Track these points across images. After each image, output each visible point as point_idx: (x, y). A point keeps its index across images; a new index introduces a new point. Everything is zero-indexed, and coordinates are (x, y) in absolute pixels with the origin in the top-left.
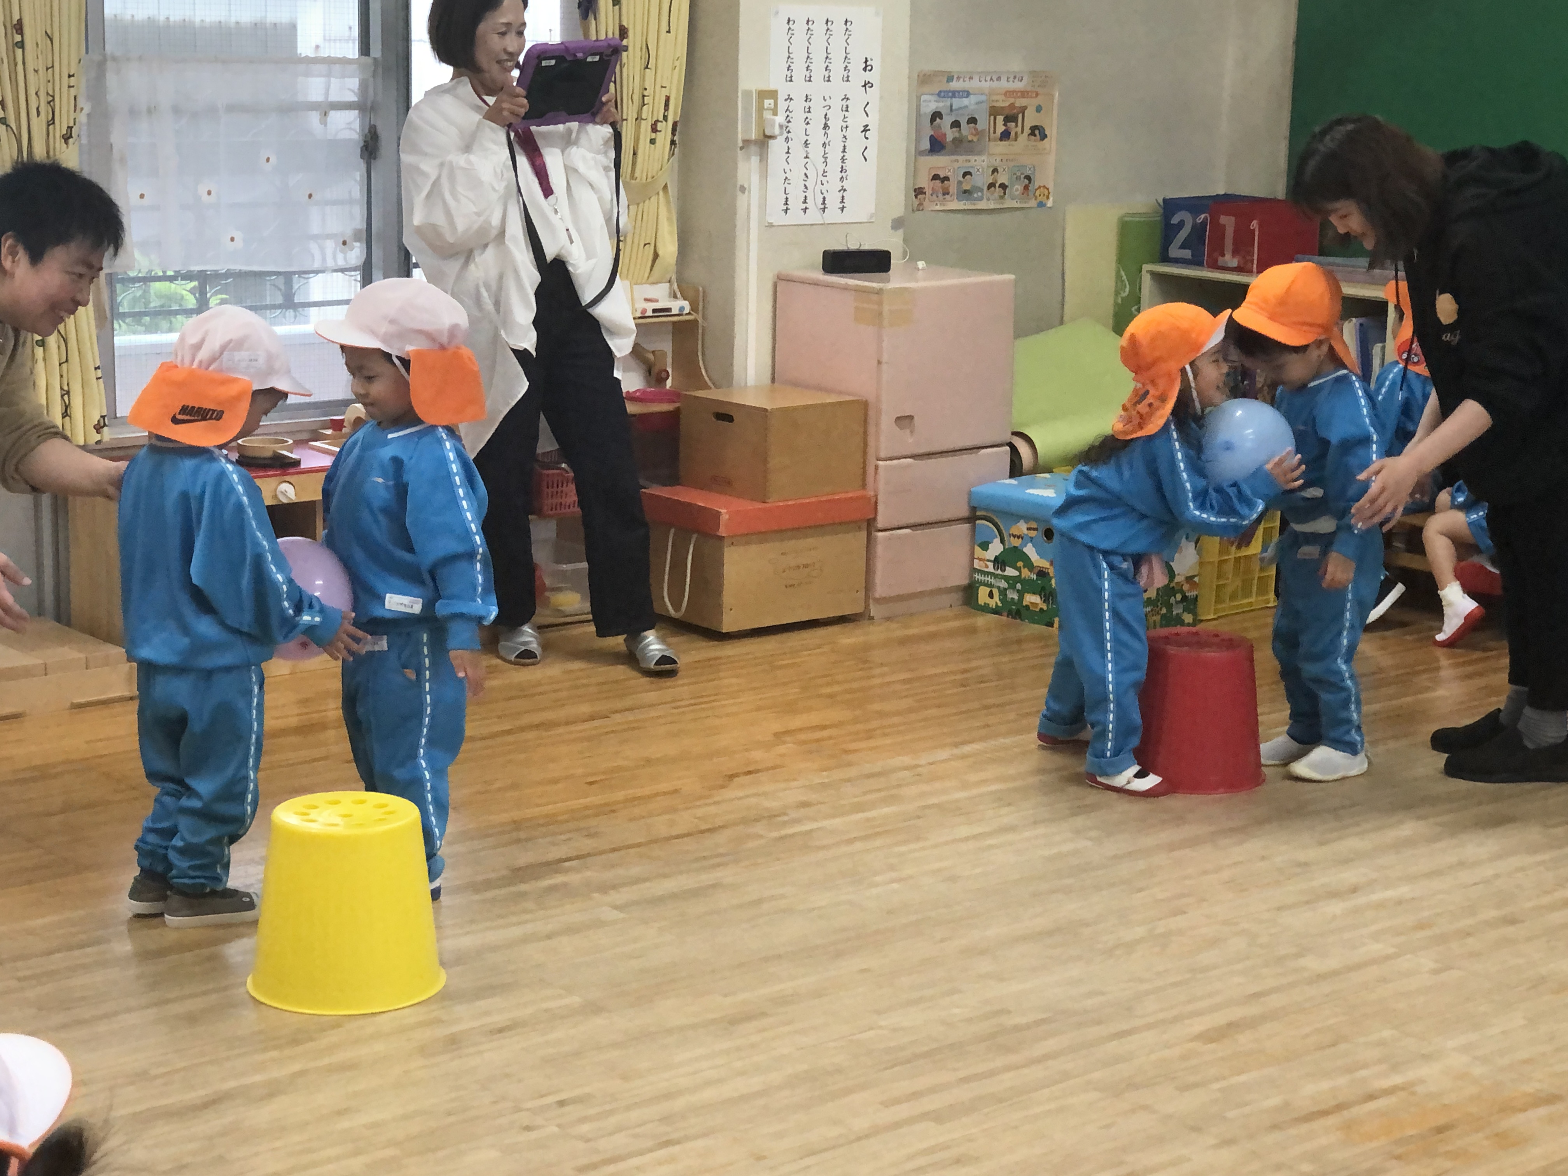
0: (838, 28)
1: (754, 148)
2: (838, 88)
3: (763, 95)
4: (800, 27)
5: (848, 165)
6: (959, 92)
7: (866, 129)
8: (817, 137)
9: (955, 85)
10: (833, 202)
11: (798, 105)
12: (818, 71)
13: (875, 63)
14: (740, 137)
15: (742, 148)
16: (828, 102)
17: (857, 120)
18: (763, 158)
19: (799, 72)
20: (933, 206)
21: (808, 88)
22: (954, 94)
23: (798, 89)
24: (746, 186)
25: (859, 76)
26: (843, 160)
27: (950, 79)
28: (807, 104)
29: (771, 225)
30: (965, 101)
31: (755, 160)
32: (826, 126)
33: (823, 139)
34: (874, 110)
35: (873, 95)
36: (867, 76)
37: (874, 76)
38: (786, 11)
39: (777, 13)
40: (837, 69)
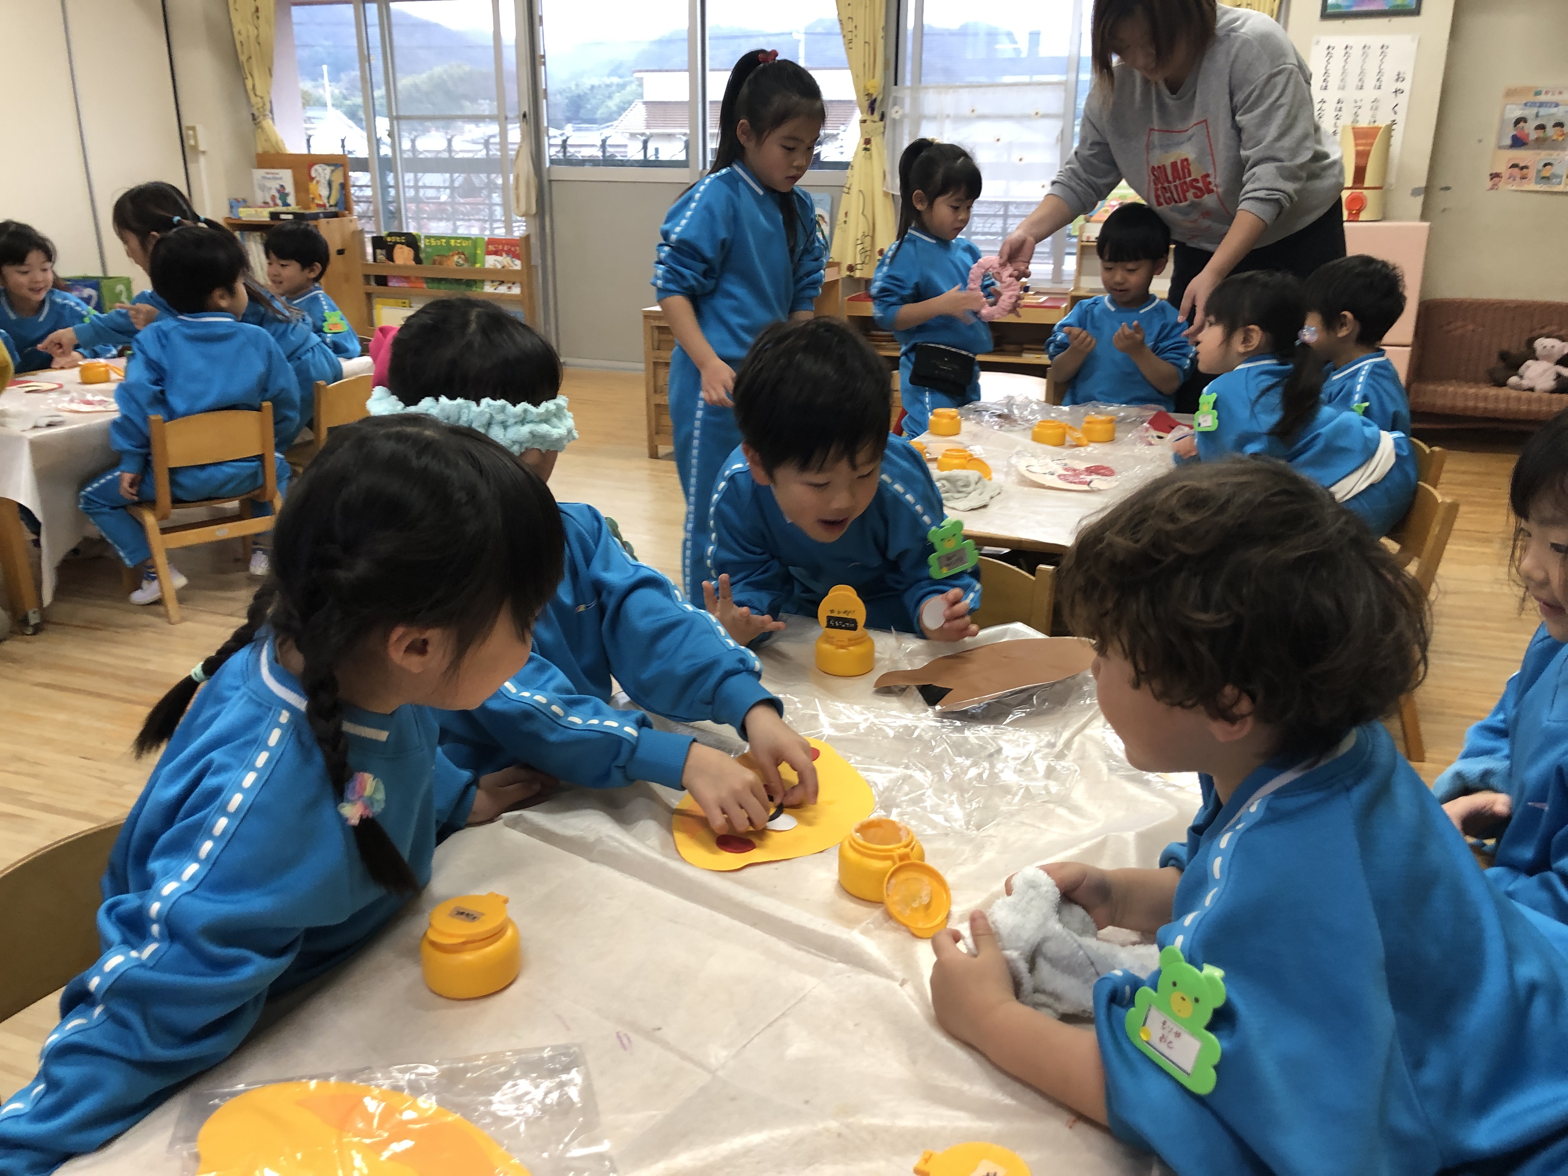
0: (1375, 51)
2: (1369, 94)
4: (1339, 53)
6: (1548, 103)
7: (1392, 123)
9: (1543, 98)
11: (1331, 106)
12: (1352, 81)
13: (1408, 76)
16: (1358, 104)
17: (1384, 117)
19: (1335, 80)
20: (1507, 187)
21: (1341, 94)
22: (1542, 105)
23: (1333, 95)
25: (1389, 84)
27: (1538, 93)
28: (1339, 105)
30: (1554, 110)
34: (1402, 110)
35: (1403, 99)
36: (1399, 85)
37: (1406, 86)
38: (1326, 41)
39: (1318, 43)
40: (1370, 81)
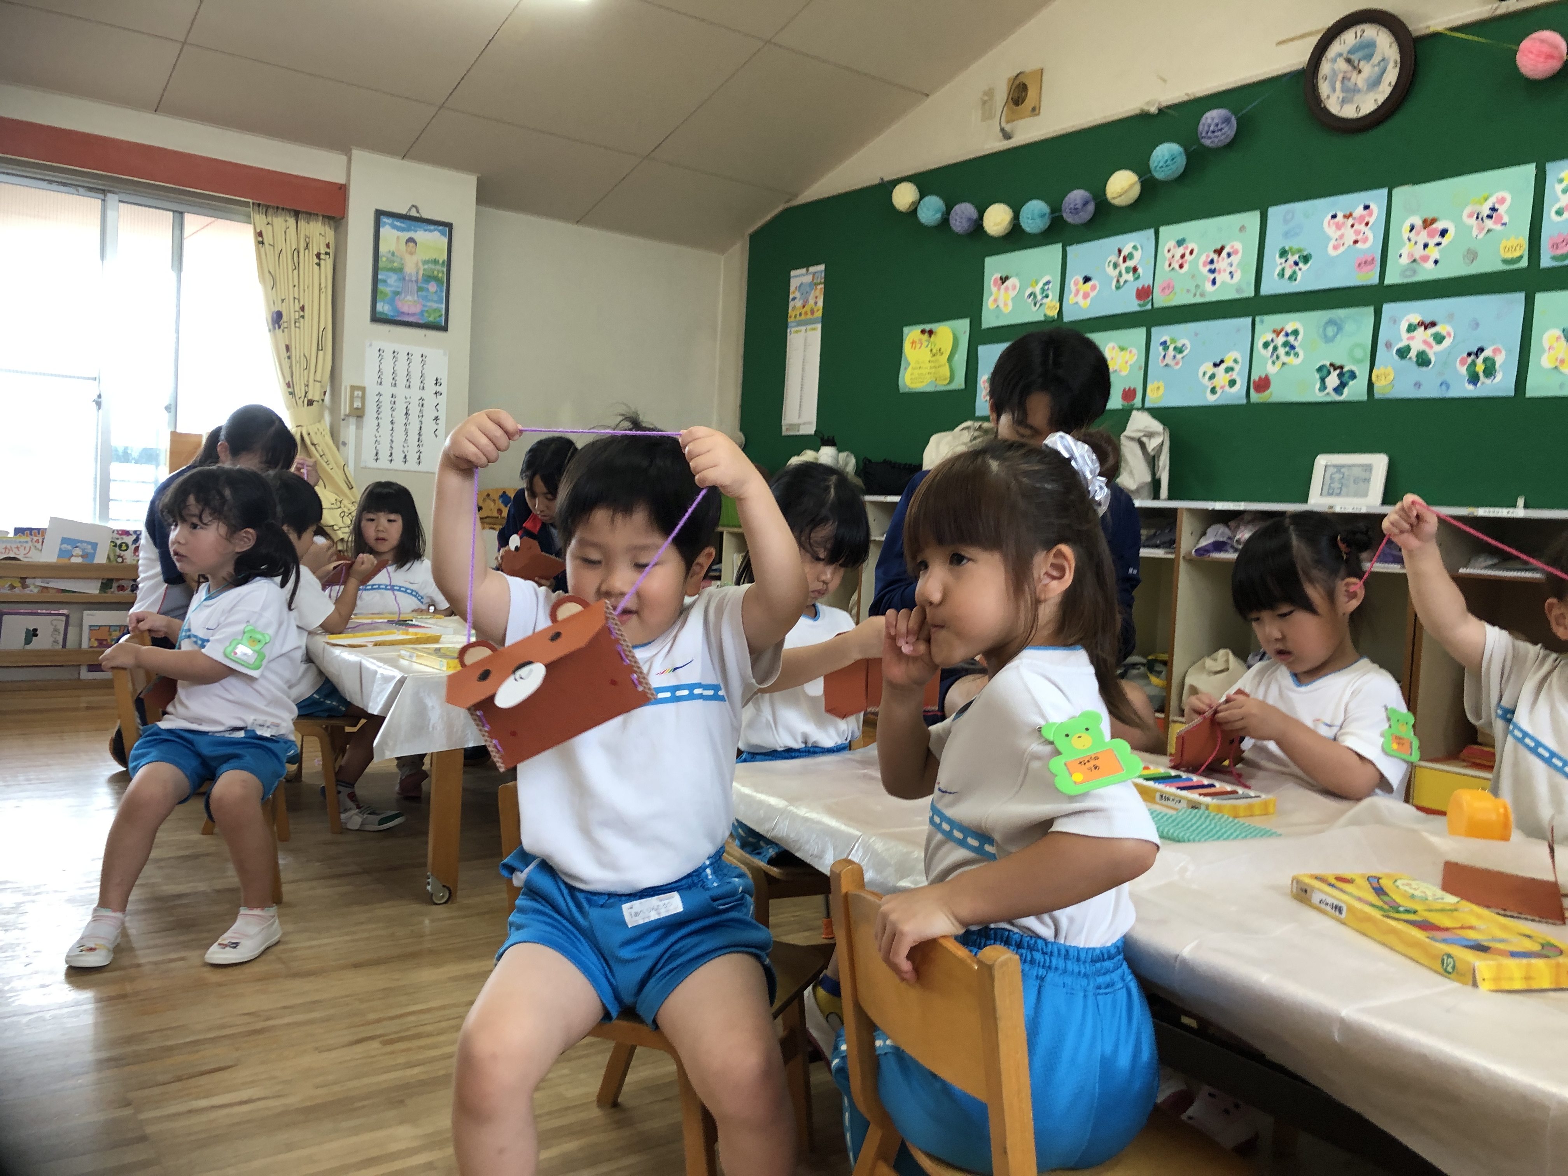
0: (416, 359)
1: (352, 420)
2: (415, 393)
3: (353, 388)
4: (388, 355)
5: (423, 438)
7: (436, 419)
8: (400, 418)
10: (412, 457)
11: (386, 400)
12: (401, 380)
13: (444, 382)
14: (342, 412)
15: (343, 420)
16: (408, 400)
17: (430, 413)
18: (359, 427)
19: (387, 378)
21: (394, 390)
23: (387, 390)
24: (346, 441)
25: (431, 387)
26: (419, 434)
28: (393, 400)
29: (365, 468)
31: (352, 428)
32: (406, 414)
33: (405, 421)
34: (442, 408)
35: (442, 400)
36: (438, 388)
37: (443, 389)
38: (378, 345)
39: (371, 345)
40: (416, 382)
